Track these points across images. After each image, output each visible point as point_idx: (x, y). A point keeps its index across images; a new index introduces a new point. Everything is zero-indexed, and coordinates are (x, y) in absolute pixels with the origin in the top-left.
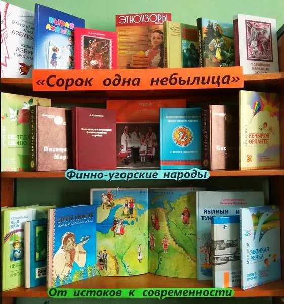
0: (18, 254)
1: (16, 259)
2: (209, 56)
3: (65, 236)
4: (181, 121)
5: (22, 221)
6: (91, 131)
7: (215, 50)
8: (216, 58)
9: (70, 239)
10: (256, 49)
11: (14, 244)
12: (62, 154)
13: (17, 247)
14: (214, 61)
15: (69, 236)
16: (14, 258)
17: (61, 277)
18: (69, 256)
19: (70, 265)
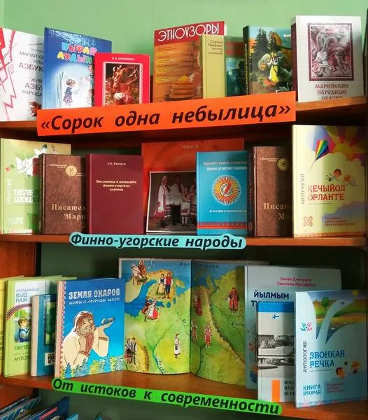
0: (24, 334)
1: (22, 340)
2: (259, 78)
3: (79, 316)
4: (224, 169)
5: (31, 294)
6: (109, 184)
7: (268, 70)
8: (270, 81)
9: (86, 321)
10: (325, 64)
11: (20, 322)
12: (76, 213)
13: (24, 325)
14: (266, 84)
15: (85, 316)
16: (19, 339)
17: (73, 367)
18: (84, 341)
19: (86, 353)
